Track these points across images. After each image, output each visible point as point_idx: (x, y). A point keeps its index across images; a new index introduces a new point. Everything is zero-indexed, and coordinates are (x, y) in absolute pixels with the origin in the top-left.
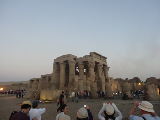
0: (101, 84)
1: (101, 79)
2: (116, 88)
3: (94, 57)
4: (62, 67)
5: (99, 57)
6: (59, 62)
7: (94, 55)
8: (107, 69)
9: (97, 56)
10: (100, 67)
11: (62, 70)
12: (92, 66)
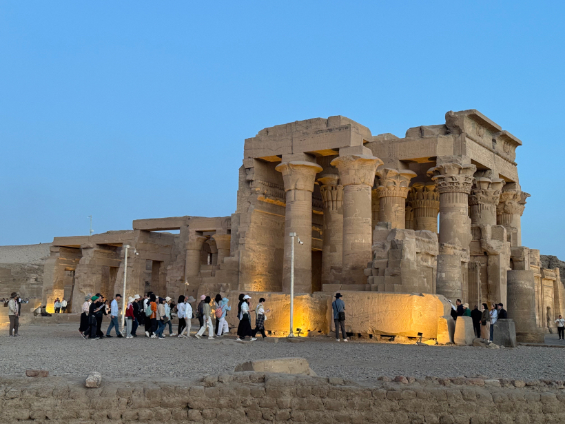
0: (490, 282)
1: (496, 255)
3: (467, 139)
5: (488, 139)
7: (469, 127)
8: (515, 203)
9: (483, 131)
10: (491, 191)
11: (296, 199)
12: (462, 185)
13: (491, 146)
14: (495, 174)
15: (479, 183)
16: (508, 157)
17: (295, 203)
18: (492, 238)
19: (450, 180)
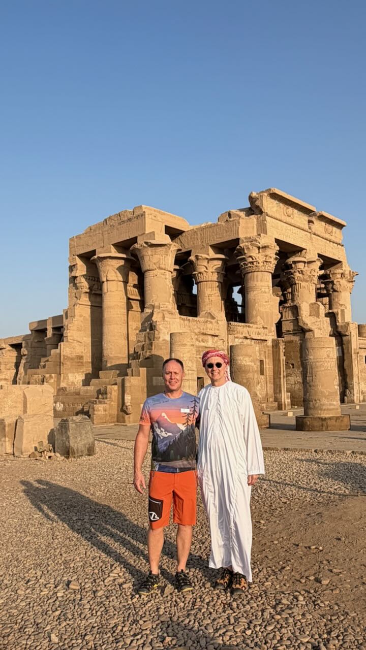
1: (310, 331)
3: (268, 218)
5: (301, 219)
6: (94, 253)
8: (343, 282)
10: (307, 270)
11: (109, 290)
12: (261, 264)
13: (306, 227)
14: (311, 254)
15: (295, 262)
16: (332, 238)
17: (107, 294)
18: (310, 315)
19: (250, 260)
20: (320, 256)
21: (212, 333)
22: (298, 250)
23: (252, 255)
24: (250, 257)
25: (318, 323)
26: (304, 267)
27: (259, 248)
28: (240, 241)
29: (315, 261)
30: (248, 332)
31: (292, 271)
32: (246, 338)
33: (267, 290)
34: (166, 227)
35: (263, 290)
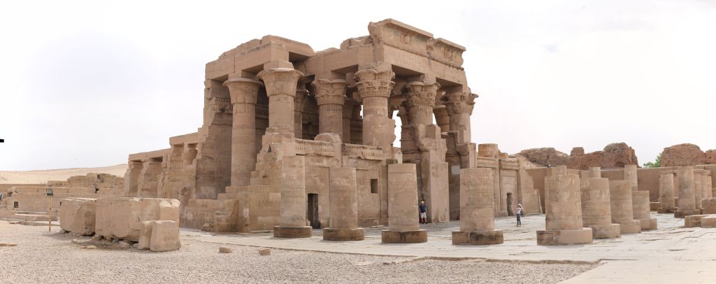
0: (423, 176)
1: (427, 151)
2: (509, 195)
3: (386, 47)
4: (240, 99)
5: (421, 46)
6: (226, 78)
7: (388, 36)
8: (463, 104)
9: (408, 39)
10: (424, 94)
11: (238, 111)
12: (377, 90)
13: (425, 52)
14: (430, 79)
15: (413, 86)
16: (452, 62)
17: (237, 114)
18: (426, 137)
19: (367, 85)
20: (438, 80)
21: (327, 153)
22: (417, 76)
23: (368, 81)
24: (367, 83)
25: (433, 144)
26: (422, 90)
27: (375, 74)
28: (359, 68)
29: (432, 86)
30: (362, 153)
31: (411, 94)
32: (359, 158)
33: (382, 113)
34: (291, 54)
35: (378, 113)
